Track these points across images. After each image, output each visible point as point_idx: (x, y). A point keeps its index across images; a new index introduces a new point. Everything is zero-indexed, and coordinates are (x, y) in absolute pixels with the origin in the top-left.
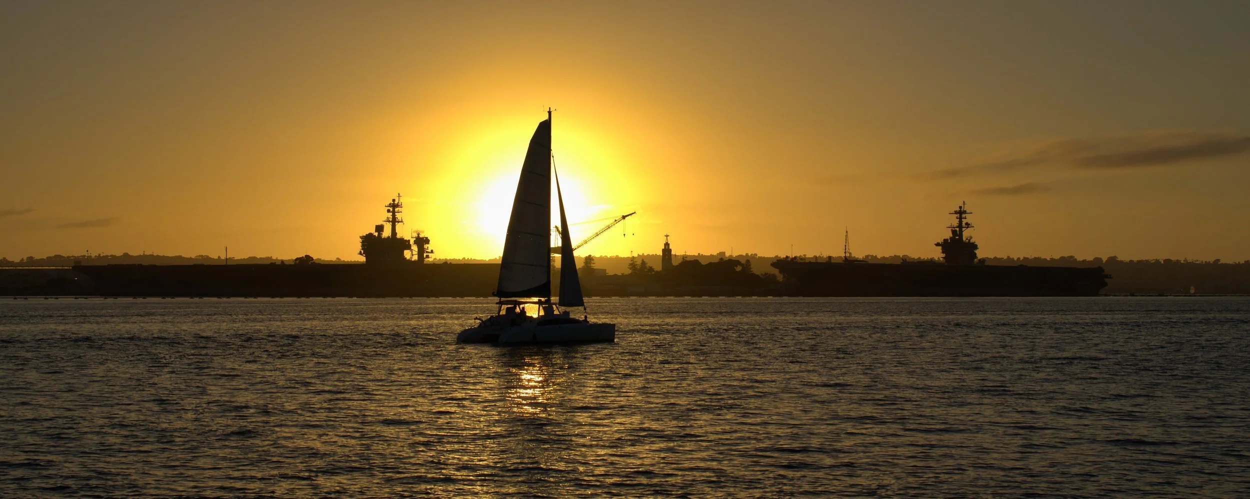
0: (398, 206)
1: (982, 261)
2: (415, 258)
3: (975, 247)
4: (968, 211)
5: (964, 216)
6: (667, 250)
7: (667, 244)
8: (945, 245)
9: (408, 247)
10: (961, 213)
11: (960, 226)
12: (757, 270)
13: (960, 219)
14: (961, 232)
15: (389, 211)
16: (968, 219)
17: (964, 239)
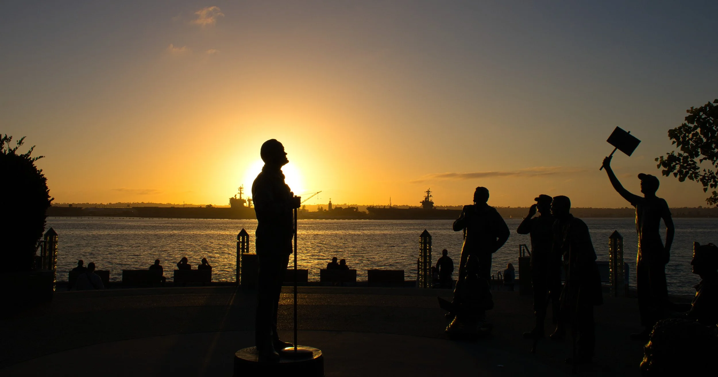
0: (242, 188)
1: (435, 208)
2: (248, 206)
3: (433, 203)
4: (431, 191)
5: (429, 193)
6: (330, 204)
7: (330, 202)
8: (423, 202)
9: (245, 202)
10: (428, 192)
11: (428, 196)
12: (360, 210)
13: (428, 194)
14: (428, 198)
15: (239, 190)
16: (431, 194)
17: (429, 201)
